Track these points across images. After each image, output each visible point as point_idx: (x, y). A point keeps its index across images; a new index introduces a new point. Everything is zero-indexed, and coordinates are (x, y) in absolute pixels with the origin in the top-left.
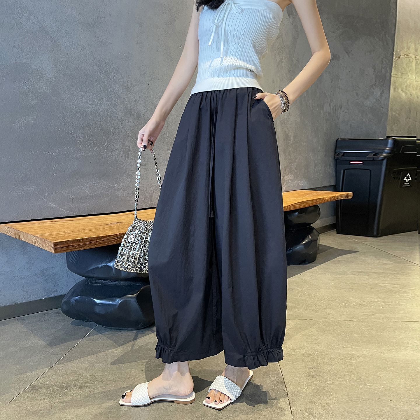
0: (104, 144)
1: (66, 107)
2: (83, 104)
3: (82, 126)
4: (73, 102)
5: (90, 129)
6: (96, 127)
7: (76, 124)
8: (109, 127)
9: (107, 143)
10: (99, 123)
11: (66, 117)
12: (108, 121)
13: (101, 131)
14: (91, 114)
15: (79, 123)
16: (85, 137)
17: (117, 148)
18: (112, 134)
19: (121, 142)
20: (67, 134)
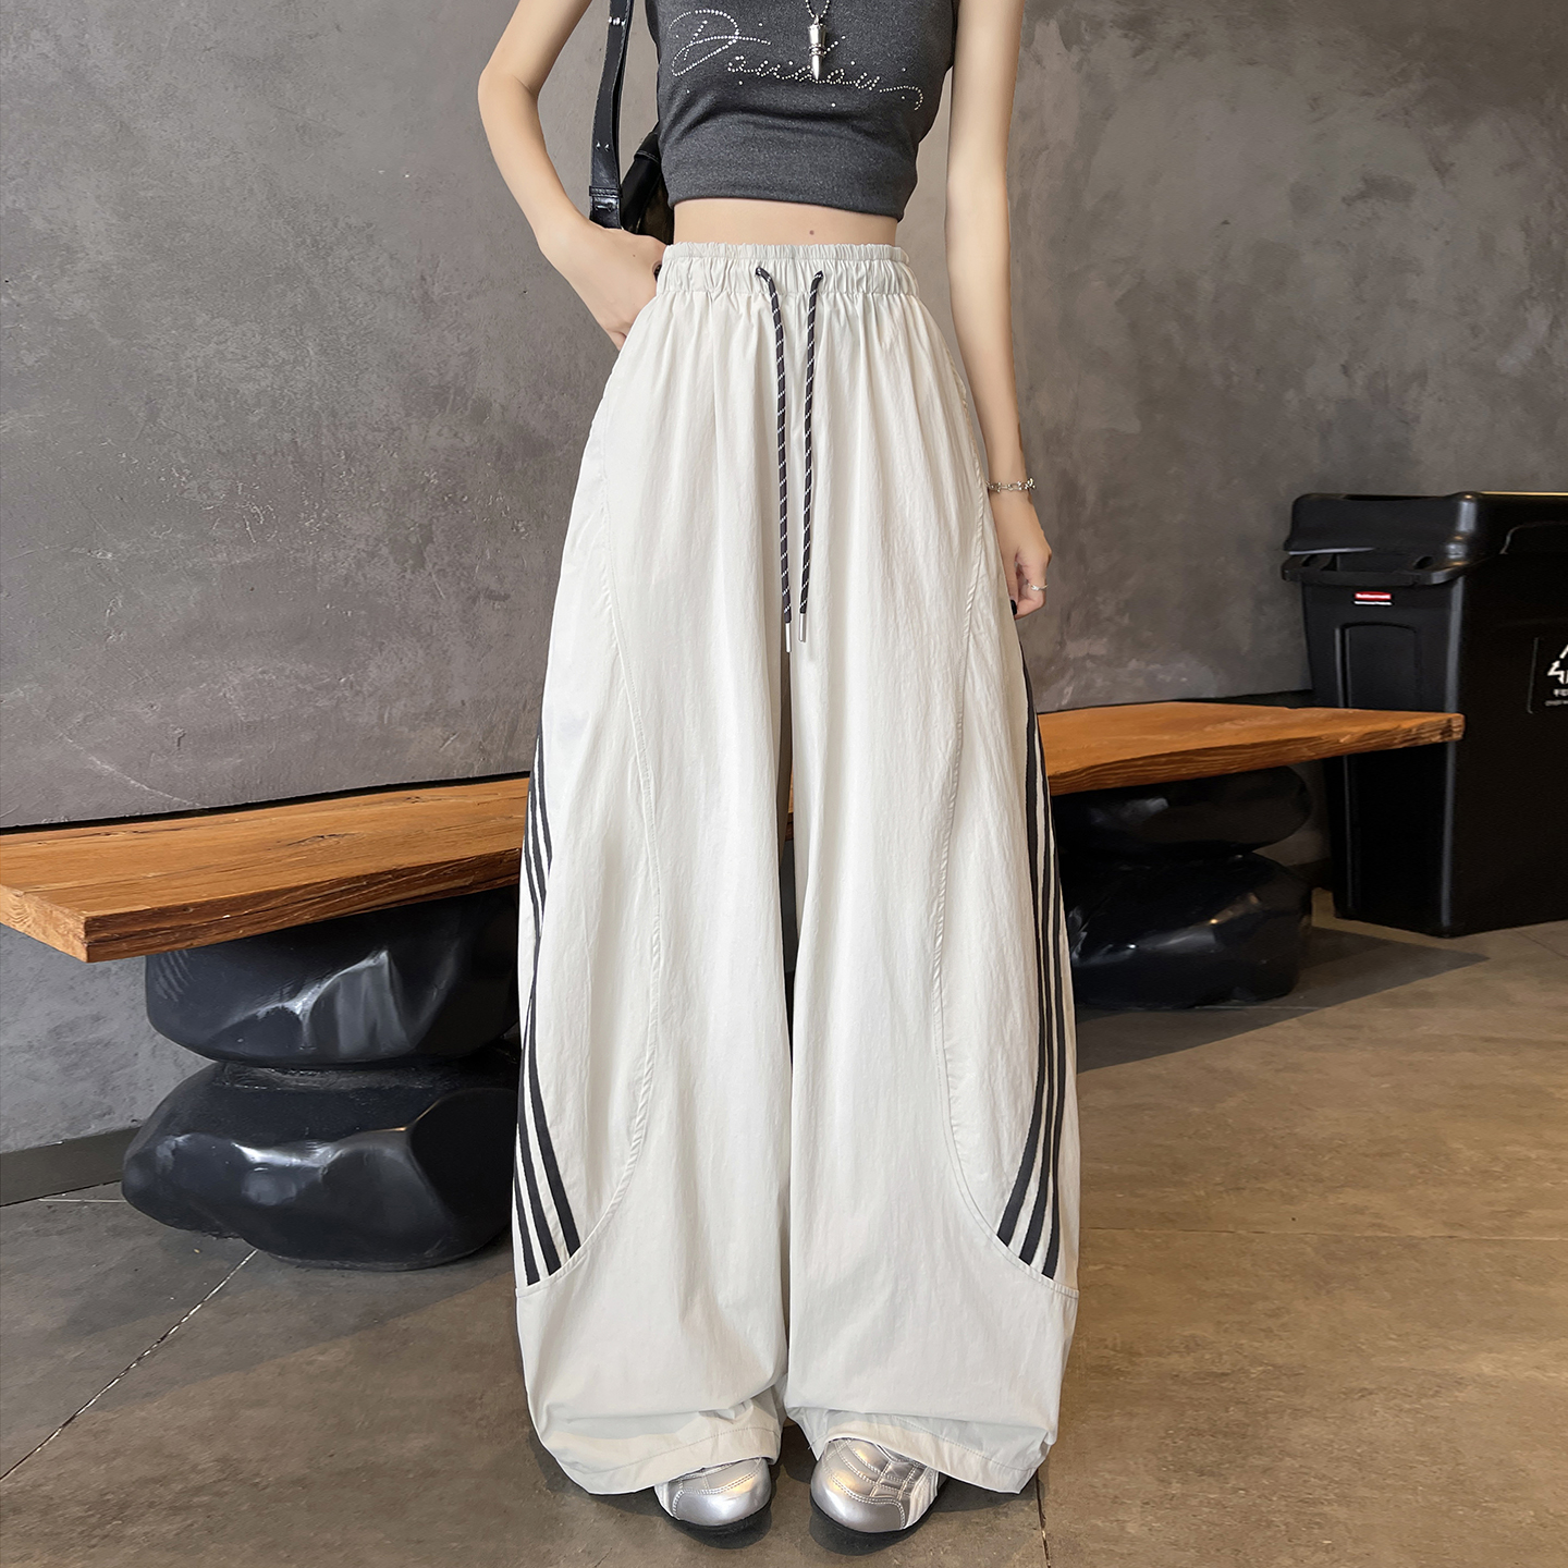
0: (308, 520)
1: (160, 375)
3: (224, 450)
4: (188, 355)
5: (254, 460)
6: (276, 453)
7: (198, 443)
8: (327, 455)
9: (319, 515)
11: (162, 416)
12: (325, 431)
13: (295, 467)
14: (258, 405)
15: (211, 437)
16: (232, 492)
17: (357, 533)
18: (335, 479)
19: (381, 511)
20: (162, 479)
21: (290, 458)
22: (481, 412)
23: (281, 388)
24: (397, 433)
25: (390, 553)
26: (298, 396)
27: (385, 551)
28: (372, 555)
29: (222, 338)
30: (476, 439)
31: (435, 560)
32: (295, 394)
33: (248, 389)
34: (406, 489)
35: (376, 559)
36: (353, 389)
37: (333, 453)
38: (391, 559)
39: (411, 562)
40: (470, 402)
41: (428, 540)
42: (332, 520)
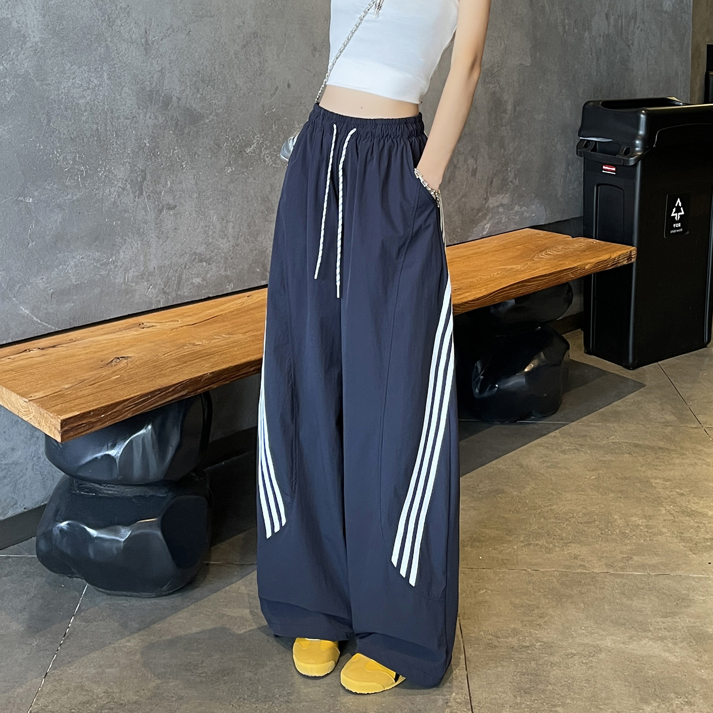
0: (100, 172)
1: (52, 99)
2: (76, 89)
3: (73, 137)
4: (62, 87)
5: (83, 140)
6: (90, 137)
7: (64, 134)
8: (109, 135)
9: (105, 169)
10: (95, 127)
11: (52, 121)
12: (109, 121)
13: (97, 143)
14: (85, 111)
15: (69, 131)
16: (74, 160)
17: (119, 177)
18: (112, 148)
19: (128, 164)
20: (51, 156)
21: (96, 138)
22: (166, 103)
23: (94, 100)
24: (135, 119)
25: (131, 188)
26: (100, 104)
27: (129, 186)
28: (124, 189)
29: (74, 76)
30: (164, 118)
31: (147, 190)
32: (99, 103)
33: (82, 101)
34: (137, 150)
35: (125, 192)
36: (120, 97)
37: (111, 133)
38: (131, 191)
39: (138, 192)
40: (161, 98)
41: (144, 178)
42: (110, 171)
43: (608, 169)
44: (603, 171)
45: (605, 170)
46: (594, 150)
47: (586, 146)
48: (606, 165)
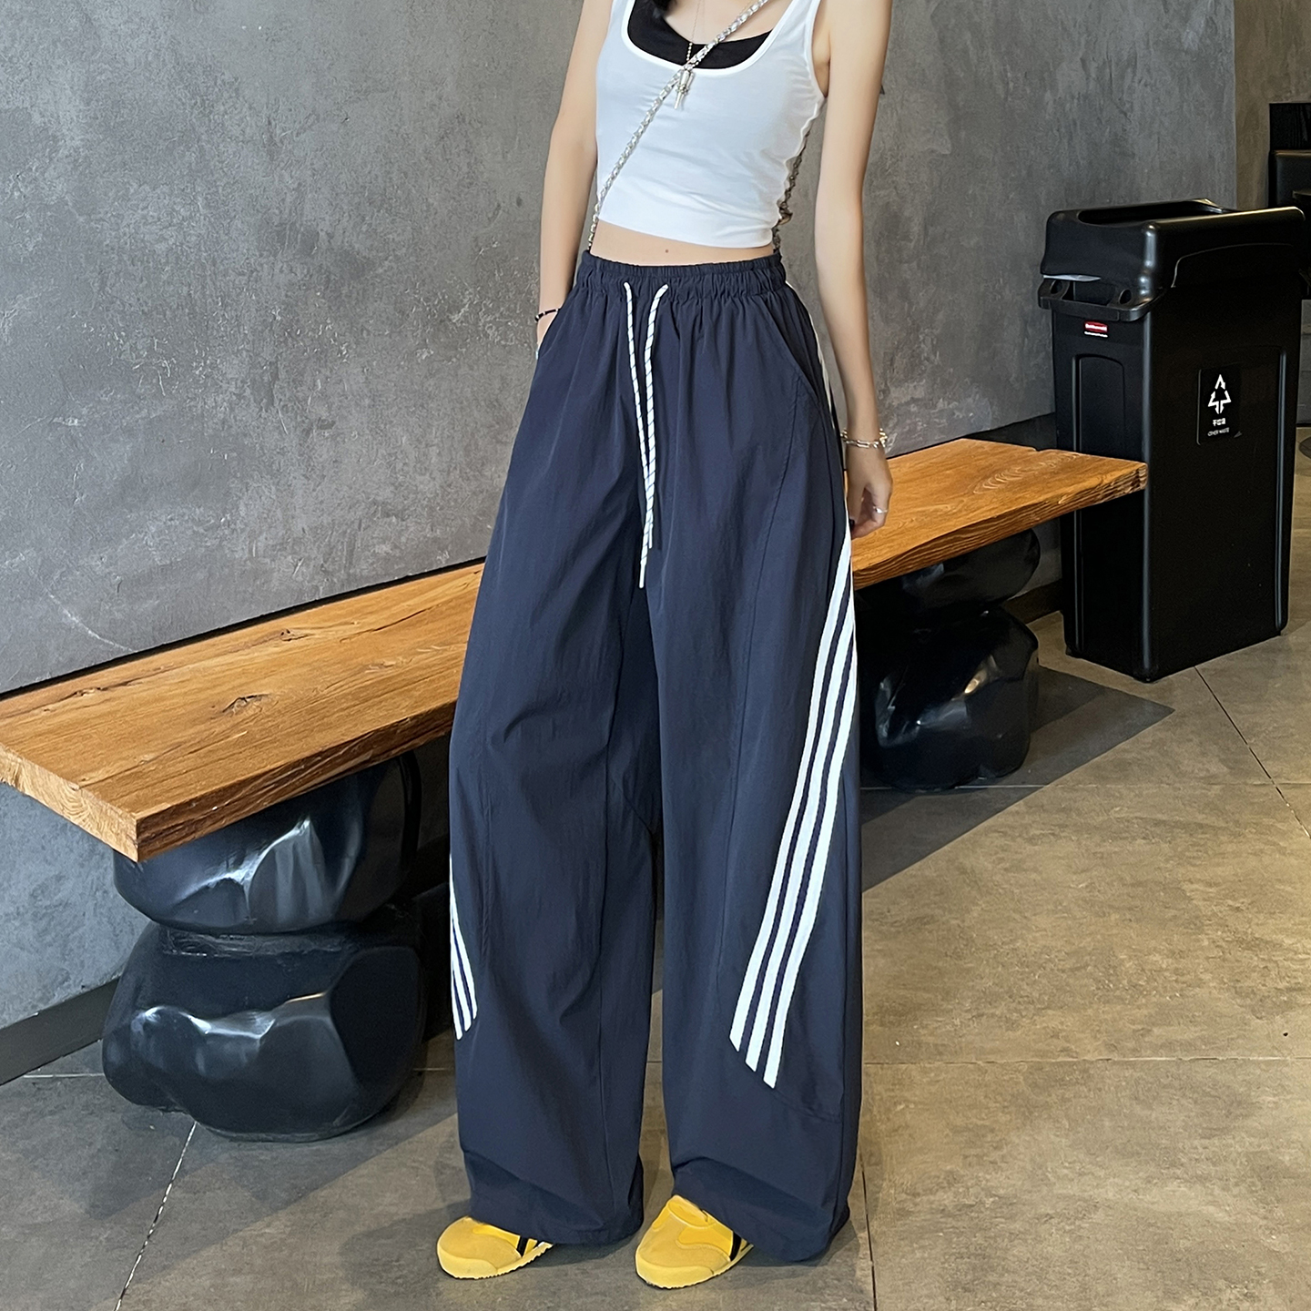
0: (197, 368)
1: (107, 245)
2: (149, 227)
3: (146, 310)
4: (125, 223)
5: (165, 316)
6: (178, 308)
7: (130, 306)
8: (210, 303)
9: (205, 363)
10: (185, 289)
11: (108, 284)
12: (208, 280)
13: (190, 319)
14: (167, 263)
15: (139, 299)
16: (150, 349)
17: (230, 376)
18: (216, 326)
19: (244, 353)
20: (109, 344)
21: (187, 311)
22: (309, 243)
23: (182, 244)
24: (255, 274)
25: (251, 394)
26: (192, 250)
27: (248, 391)
28: (240, 396)
29: (145, 204)
30: (305, 271)
31: (280, 396)
32: (190, 248)
33: (161, 247)
34: (260, 328)
35: (242, 401)
36: (227, 238)
37: (213, 301)
38: (252, 399)
39: (265, 401)
40: (299, 236)
41: (275, 377)
42: (213, 366)
43: (1096, 329)
44: (1086, 333)
45: (1089, 330)
46: (1069, 296)
47: (1054, 290)
48: (1091, 321)
